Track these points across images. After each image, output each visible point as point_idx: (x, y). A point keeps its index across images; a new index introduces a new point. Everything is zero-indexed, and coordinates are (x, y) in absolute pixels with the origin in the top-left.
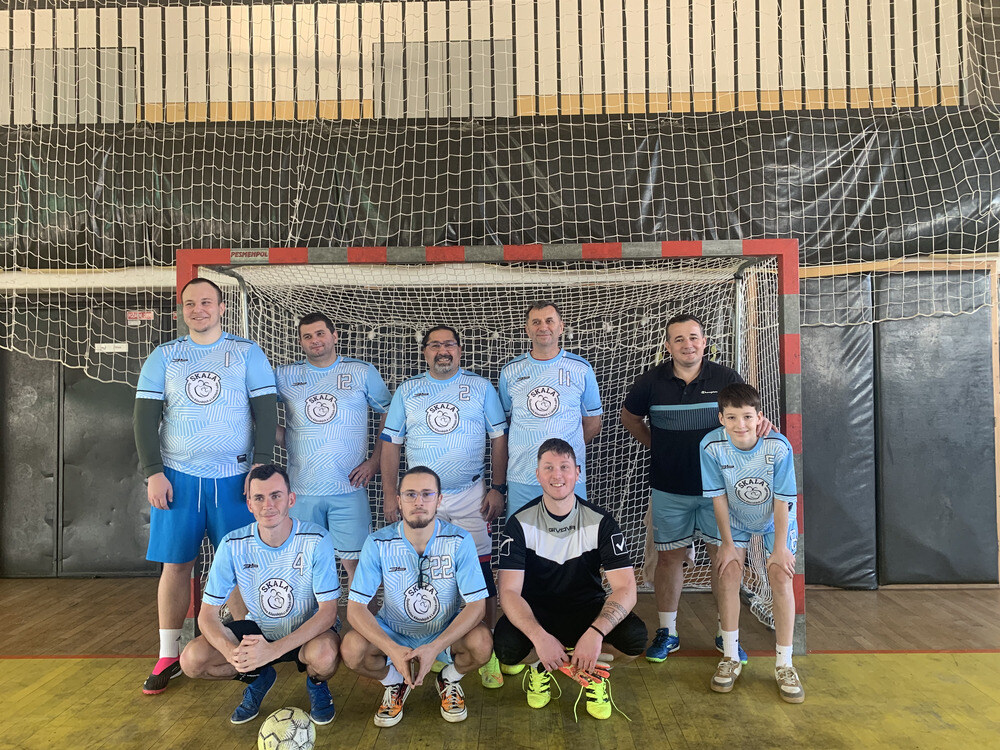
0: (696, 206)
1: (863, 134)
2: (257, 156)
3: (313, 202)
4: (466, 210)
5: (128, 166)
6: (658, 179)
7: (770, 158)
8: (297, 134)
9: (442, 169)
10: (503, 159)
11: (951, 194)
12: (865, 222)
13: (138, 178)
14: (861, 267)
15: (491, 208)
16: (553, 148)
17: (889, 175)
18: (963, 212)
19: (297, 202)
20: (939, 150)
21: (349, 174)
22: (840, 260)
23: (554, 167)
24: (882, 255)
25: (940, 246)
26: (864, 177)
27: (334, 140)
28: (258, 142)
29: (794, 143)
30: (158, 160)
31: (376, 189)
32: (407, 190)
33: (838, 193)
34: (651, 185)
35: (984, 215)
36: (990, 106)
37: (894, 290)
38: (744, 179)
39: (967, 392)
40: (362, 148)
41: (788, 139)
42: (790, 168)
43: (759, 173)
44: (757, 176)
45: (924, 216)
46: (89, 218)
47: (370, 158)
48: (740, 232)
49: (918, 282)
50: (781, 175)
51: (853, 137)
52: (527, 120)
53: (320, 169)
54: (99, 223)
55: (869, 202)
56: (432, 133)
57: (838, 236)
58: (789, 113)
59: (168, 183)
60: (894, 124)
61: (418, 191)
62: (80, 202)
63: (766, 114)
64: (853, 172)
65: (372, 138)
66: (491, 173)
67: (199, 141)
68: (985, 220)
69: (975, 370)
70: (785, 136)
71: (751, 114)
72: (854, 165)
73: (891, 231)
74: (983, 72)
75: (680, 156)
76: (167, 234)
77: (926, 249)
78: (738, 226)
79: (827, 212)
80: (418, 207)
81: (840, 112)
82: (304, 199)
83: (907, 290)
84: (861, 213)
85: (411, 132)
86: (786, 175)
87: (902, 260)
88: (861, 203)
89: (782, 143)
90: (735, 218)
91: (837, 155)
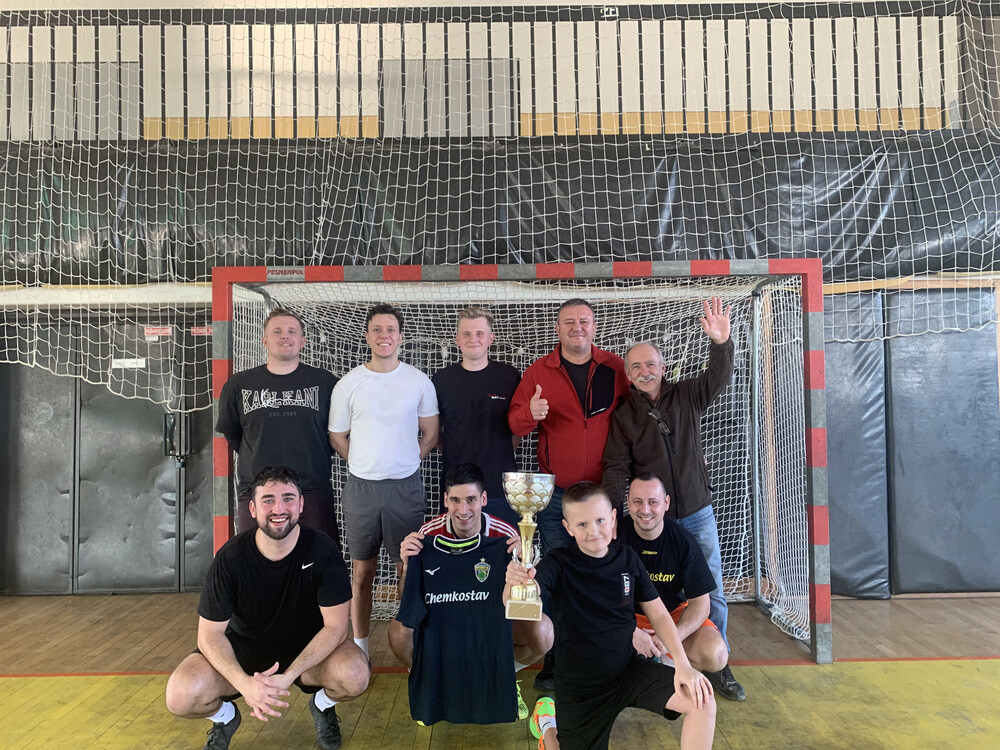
0: (714, 225)
1: (874, 156)
2: (281, 174)
3: (338, 220)
4: (489, 228)
5: (152, 183)
6: (677, 199)
7: (784, 179)
8: (320, 152)
9: (466, 188)
10: (525, 178)
11: (958, 214)
12: (876, 241)
13: (162, 194)
14: (872, 284)
15: (514, 226)
16: (574, 167)
17: (899, 196)
18: (970, 232)
19: (322, 219)
20: (946, 172)
21: (372, 192)
22: (853, 278)
23: (575, 185)
24: (892, 273)
25: (948, 265)
26: (874, 198)
27: (357, 159)
28: (282, 160)
29: (807, 164)
30: (182, 177)
31: (400, 207)
32: (431, 208)
33: (850, 213)
34: (669, 203)
35: (990, 235)
36: (993, 128)
37: (903, 308)
38: (760, 199)
39: (974, 405)
40: (385, 166)
41: (802, 160)
42: (804, 188)
43: (774, 193)
44: (773, 196)
45: (933, 235)
46: (112, 234)
47: (393, 177)
48: (756, 251)
49: (927, 299)
50: (795, 195)
51: (864, 158)
52: (548, 140)
53: (343, 186)
54: (122, 239)
55: (879, 221)
56: (455, 152)
57: (850, 254)
58: (801, 135)
59: (191, 199)
60: (903, 146)
61: (442, 209)
62: (103, 219)
63: (779, 136)
64: (864, 192)
65: (395, 157)
66: (513, 192)
67: (223, 159)
68: (990, 239)
69: (982, 385)
70: (798, 158)
71: (766, 136)
72: (865, 186)
73: (901, 250)
74: (986, 97)
75: (697, 176)
76: (190, 251)
77: (935, 267)
78: (754, 245)
79: (839, 231)
80: (442, 225)
81: (851, 135)
82: (328, 217)
83: (917, 307)
84: (872, 232)
85: (434, 152)
86: (800, 195)
87: (912, 277)
88: (872, 223)
89: (796, 164)
90: (751, 236)
91: (848, 177)
